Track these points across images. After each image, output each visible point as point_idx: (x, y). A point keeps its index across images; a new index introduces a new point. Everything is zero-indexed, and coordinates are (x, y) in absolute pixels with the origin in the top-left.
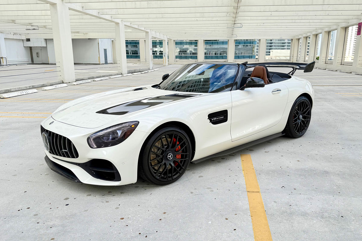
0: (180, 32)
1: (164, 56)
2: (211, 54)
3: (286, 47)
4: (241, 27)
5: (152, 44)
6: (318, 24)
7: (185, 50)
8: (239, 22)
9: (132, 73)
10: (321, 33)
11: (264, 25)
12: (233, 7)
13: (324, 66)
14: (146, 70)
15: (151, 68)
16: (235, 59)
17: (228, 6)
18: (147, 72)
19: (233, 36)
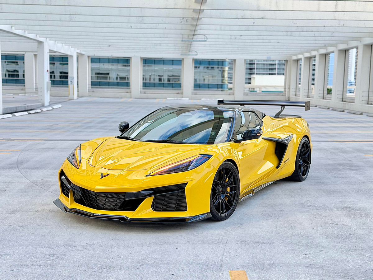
0: (100, 43)
1: (69, 83)
2: (152, 80)
3: (276, 72)
4: (205, 41)
5: (50, 61)
6: (327, 38)
7: (108, 72)
8: (202, 32)
9: (11, 113)
10: (333, 52)
11: (242, 37)
12: (192, 10)
13: (341, 105)
14: (38, 108)
15: (47, 103)
16: (194, 90)
17: (185, 9)
18: (39, 111)
19: (190, 53)
